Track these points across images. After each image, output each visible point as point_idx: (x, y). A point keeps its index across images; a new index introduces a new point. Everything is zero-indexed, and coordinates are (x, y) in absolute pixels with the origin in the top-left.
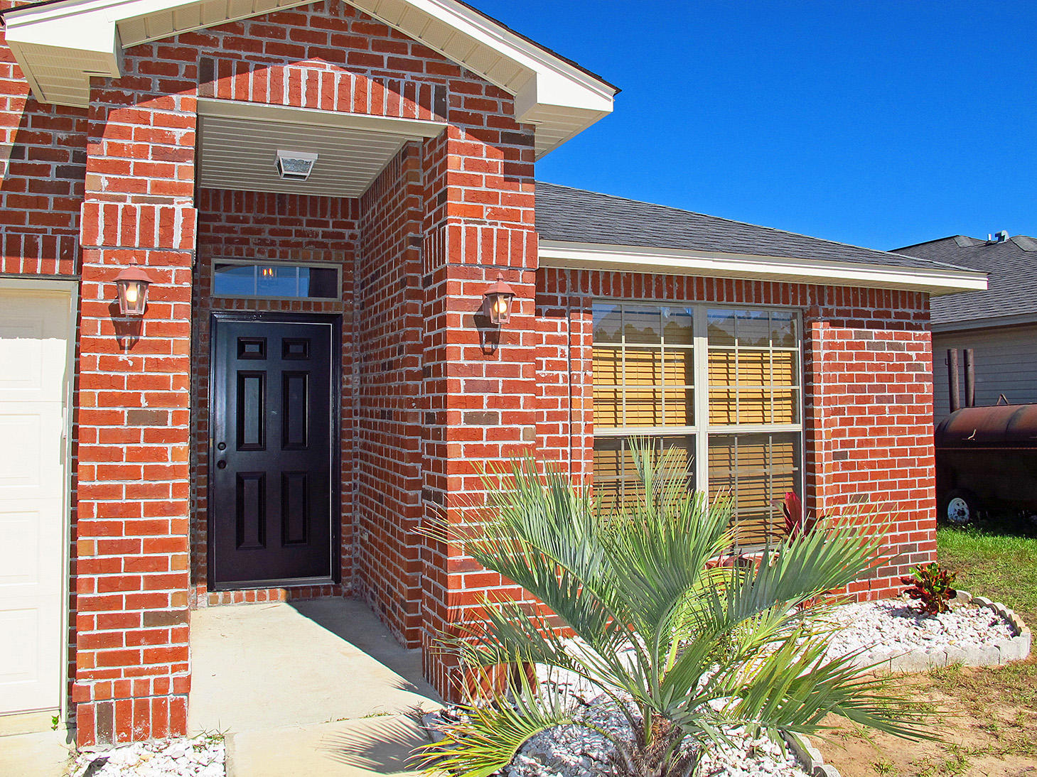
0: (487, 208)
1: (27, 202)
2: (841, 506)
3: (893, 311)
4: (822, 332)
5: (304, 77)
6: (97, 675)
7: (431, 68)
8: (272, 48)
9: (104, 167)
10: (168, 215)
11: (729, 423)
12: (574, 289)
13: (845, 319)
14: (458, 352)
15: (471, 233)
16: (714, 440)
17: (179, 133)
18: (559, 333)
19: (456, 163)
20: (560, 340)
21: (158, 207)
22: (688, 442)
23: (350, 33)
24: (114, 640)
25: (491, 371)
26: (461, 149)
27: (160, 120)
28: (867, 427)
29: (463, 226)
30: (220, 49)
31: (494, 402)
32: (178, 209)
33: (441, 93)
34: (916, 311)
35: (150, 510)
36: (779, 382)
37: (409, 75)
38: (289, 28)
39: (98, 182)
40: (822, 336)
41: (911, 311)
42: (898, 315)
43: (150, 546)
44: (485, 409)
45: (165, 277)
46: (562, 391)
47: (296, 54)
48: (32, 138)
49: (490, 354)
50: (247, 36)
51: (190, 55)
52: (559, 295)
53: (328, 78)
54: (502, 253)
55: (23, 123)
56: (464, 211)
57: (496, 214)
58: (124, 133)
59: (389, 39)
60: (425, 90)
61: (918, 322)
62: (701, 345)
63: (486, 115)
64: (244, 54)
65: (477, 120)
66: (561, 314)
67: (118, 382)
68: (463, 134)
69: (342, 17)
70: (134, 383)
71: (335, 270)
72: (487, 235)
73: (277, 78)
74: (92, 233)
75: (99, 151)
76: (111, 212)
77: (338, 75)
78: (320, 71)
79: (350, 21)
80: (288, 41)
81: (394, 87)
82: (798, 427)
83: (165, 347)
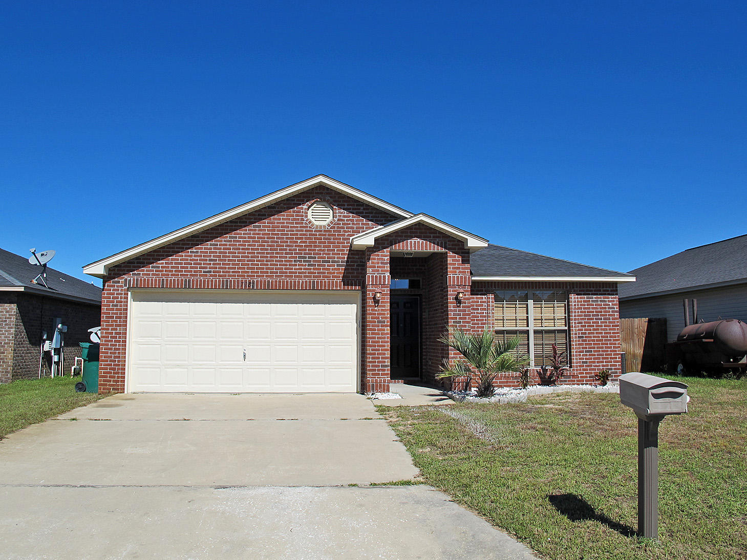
0: (458, 271)
1: (350, 273)
2: (582, 354)
3: (602, 289)
4: (573, 298)
5: (413, 243)
6: (371, 378)
7: (443, 237)
8: (405, 236)
9: (371, 267)
10: (384, 277)
11: (542, 326)
12: (488, 287)
13: (582, 293)
14: (451, 307)
15: (454, 277)
16: (536, 332)
17: (386, 258)
18: (484, 300)
19: (450, 260)
20: (484, 302)
21: (382, 275)
22: (527, 332)
23: (423, 231)
24: (375, 370)
25: (459, 311)
26: (451, 257)
27: (382, 255)
28: (592, 328)
29: (452, 276)
30: (394, 238)
31: (460, 318)
32: (387, 275)
33: (445, 243)
34: (611, 289)
35: (382, 342)
36: (560, 312)
37: (437, 239)
38: (409, 231)
39: (369, 270)
40: (573, 299)
41: (610, 289)
42: (604, 291)
43: (382, 350)
44: (458, 320)
45: (384, 291)
46: (485, 316)
47: (411, 237)
48: (351, 258)
49: (459, 307)
50: (400, 234)
51: (387, 240)
52: (484, 289)
53: (419, 242)
54: (461, 282)
55: (348, 255)
56: (451, 272)
57: (460, 272)
58: (375, 259)
59: (433, 231)
60: (442, 243)
61: (613, 293)
62: (530, 302)
63: (457, 247)
64: (399, 238)
65: (455, 249)
66: (484, 295)
67: (375, 314)
68: (451, 253)
69: (421, 227)
70: (378, 314)
71: (419, 280)
72: (458, 277)
73: (407, 243)
74: (369, 281)
75: (370, 263)
76: (372, 277)
77: (421, 241)
78: (417, 241)
79: (423, 227)
80: (409, 234)
81: (434, 243)
82: (567, 328)
83: (384, 306)
